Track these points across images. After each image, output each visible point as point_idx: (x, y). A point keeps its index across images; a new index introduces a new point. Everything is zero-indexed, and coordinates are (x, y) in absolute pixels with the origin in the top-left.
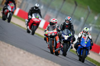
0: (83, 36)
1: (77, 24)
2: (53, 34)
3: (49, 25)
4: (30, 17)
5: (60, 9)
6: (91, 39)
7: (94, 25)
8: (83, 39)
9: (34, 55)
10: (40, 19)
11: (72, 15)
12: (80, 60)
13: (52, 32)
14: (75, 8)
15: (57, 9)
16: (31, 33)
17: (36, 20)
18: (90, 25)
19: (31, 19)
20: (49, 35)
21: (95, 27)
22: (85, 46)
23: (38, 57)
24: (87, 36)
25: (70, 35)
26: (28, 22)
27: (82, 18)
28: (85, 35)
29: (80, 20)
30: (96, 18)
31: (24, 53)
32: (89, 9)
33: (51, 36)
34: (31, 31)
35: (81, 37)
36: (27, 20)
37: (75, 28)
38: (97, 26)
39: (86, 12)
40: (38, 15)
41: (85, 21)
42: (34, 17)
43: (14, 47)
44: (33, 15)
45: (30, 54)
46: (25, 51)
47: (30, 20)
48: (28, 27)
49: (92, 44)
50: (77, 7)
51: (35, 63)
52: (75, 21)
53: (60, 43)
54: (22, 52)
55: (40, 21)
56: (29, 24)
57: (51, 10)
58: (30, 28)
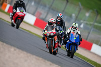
0: (72, 31)
1: (69, 21)
2: (52, 34)
3: (47, 25)
4: (14, 11)
5: (51, 6)
6: (80, 35)
7: (85, 22)
8: (72, 35)
9: (25, 53)
10: (24, 13)
11: (63, 11)
12: (68, 55)
13: (51, 32)
14: (67, 4)
15: (48, 6)
16: (15, 27)
17: (20, 14)
18: (82, 21)
19: (16, 12)
20: (48, 35)
21: (87, 24)
22: (74, 41)
23: (29, 54)
24: (76, 32)
25: (62, 32)
26: (12, 16)
27: (74, 15)
28: (74, 31)
29: (71, 16)
30: (87, 15)
31: (15, 50)
32: (80, 5)
33: (50, 36)
34: (15, 24)
35: (70, 32)
36: (11, 14)
37: (66, 24)
38: (88, 23)
39: (78, 9)
40: (23, 9)
41: (77, 17)
42: (18, 11)
43: (5, 44)
44: (18, 8)
45: (21, 51)
46: (16, 49)
47: (14, 13)
48: (13, 21)
49: (81, 40)
50: (68, 4)
51: (26, 61)
52: (66, 17)
53: (58, 42)
54: (12, 49)
55: (25, 15)
56: (14, 17)
57: (42, 7)
58: (15, 22)
